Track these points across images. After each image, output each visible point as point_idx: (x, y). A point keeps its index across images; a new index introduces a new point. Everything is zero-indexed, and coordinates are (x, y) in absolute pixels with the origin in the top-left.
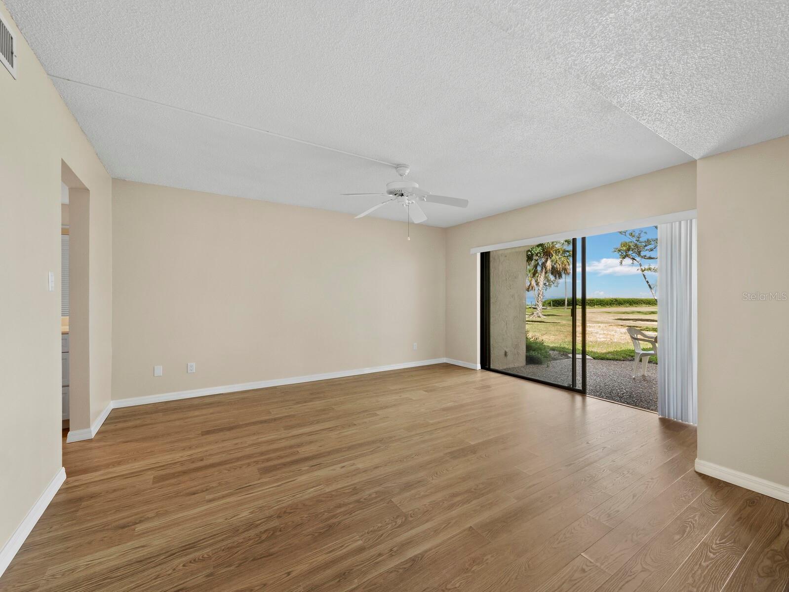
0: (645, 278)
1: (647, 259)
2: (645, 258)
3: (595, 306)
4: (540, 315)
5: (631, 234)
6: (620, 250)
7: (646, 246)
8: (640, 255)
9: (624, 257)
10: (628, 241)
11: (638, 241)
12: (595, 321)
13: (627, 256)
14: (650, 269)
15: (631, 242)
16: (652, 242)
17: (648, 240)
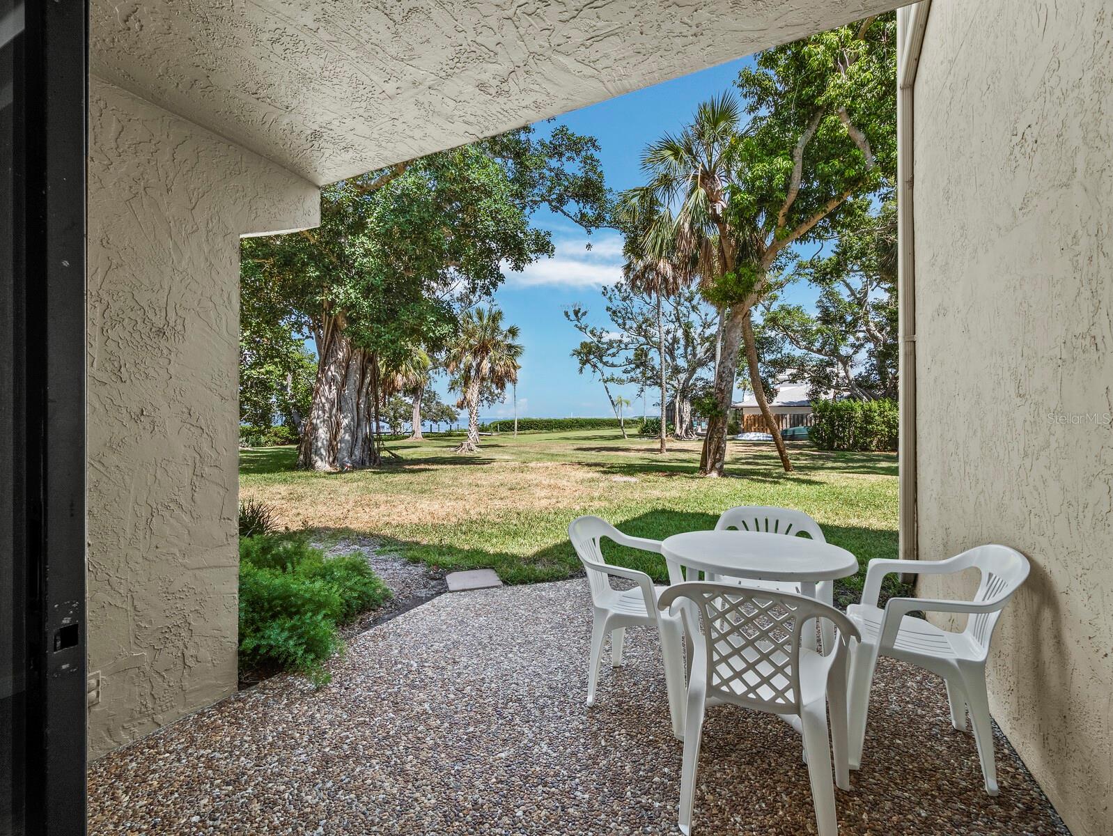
0: (608, 393)
1: (610, 366)
2: (607, 366)
4: (473, 446)
5: (592, 332)
6: (580, 353)
7: (608, 349)
8: (601, 361)
9: (584, 362)
10: (588, 340)
11: (599, 342)
12: (548, 454)
13: (588, 361)
14: (613, 380)
15: (591, 342)
16: (615, 345)
17: (610, 341)
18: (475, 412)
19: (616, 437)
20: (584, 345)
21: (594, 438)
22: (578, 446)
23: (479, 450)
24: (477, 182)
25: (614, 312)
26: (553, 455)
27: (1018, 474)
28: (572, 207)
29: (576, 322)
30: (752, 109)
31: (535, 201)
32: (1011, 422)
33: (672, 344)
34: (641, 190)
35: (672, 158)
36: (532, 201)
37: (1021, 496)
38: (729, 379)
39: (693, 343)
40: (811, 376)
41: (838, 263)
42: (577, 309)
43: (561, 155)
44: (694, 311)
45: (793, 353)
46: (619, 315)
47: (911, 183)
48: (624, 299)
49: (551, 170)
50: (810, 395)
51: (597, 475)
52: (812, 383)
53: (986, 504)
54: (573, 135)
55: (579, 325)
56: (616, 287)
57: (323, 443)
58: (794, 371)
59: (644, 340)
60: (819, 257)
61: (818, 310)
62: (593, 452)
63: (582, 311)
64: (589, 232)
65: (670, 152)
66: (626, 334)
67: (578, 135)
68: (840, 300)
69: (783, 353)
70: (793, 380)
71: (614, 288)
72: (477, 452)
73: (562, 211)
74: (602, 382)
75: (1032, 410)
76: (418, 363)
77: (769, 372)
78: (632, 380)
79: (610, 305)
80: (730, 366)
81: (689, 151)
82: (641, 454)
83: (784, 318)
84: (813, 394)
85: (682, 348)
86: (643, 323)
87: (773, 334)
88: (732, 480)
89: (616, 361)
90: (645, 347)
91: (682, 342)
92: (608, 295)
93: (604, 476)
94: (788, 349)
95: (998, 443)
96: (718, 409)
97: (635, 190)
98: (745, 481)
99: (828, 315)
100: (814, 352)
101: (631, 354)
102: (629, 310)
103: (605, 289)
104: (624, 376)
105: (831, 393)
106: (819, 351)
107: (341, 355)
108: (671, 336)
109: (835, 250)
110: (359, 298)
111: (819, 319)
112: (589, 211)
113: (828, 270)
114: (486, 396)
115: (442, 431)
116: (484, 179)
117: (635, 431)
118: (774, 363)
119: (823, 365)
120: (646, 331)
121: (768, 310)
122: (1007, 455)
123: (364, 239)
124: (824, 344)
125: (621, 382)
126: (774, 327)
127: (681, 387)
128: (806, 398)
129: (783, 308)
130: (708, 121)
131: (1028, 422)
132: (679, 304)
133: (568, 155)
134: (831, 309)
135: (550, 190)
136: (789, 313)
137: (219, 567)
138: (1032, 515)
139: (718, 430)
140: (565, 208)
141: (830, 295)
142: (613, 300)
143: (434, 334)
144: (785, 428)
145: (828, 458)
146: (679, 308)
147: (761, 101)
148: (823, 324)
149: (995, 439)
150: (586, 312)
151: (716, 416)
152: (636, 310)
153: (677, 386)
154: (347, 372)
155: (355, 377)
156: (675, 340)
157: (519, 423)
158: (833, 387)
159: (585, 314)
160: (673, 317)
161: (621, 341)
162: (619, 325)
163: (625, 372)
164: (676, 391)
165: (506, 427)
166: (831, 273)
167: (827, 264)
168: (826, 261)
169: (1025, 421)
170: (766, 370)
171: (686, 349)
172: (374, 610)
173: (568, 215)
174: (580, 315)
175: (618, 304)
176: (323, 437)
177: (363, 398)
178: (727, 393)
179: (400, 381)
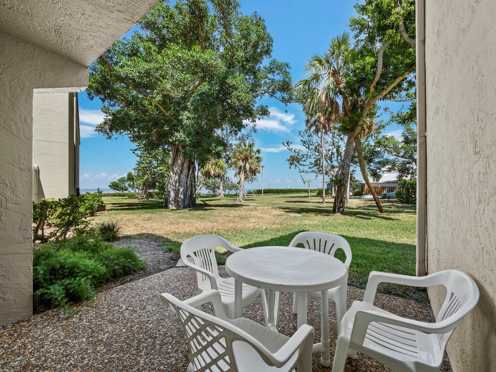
0: (302, 177)
2: (301, 165)
4: (241, 200)
5: (294, 151)
6: (289, 160)
7: (302, 158)
8: (299, 163)
9: (291, 164)
10: (293, 155)
11: (298, 155)
12: (272, 204)
13: (293, 163)
14: (303, 171)
15: (294, 156)
16: (305, 156)
17: (303, 155)
18: (242, 185)
19: (306, 197)
20: (291, 157)
21: (296, 197)
22: (287, 200)
23: (245, 201)
24: (231, 84)
25: (304, 142)
26: (274, 204)
27: (475, 217)
28: (278, 94)
29: (288, 147)
30: (357, 36)
31: (263, 93)
32: (471, 176)
33: (331, 155)
34: (304, 81)
35: (318, 65)
36: (261, 93)
37: (477, 234)
38: (347, 168)
39: (341, 154)
40: (399, 169)
41: (412, 114)
42: (288, 141)
43: (274, 72)
44: (341, 140)
45: (389, 158)
46: (306, 143)
47: (424, 41)
48: (309, 136)
49: (270, 79)
50: (398, 178)
51: (283, 213)
52: (399, 172)
53: (457, 238)
54: (278, 62)
55: (289, 148)
56: (305, 131)
57: (172, 199)
58: (390, 166)
59: (318, 154)
60: (402, 112)
61: (403, 137)
62: (292, 203)
63: (290, 142)
64: (286, 105)
65: (317, 62)
66: (309, 151)
67: (280, 62)
68: (414, 133)
69: (384, 158)
70: (390, 170)
71: (304, 132)
72: (243, 202)
74: (299, 173)
75: (484, 163)
76: (219, 165)
77: (377, 167)
78: (313, 171)
79: (302, 139)
80: (348, 162)
81: (328, 62)
82: (314, 204)
83: (384, 142)
84: (400, 177)
85: (336, 157)
86: (317, 146)
87: (379, 149)
88: (348, 217)
89: (305, 163)
90: (319, 157)
91: (336, 154)
92: (302, 135)
93: (286, 213)
94: (386, 156)
95: (463, 193)
96: (342, 183)
97: (301, 81)
98: (353, 218)
99: (408, 140)
100: (400, 157)
101: (313, 161)
102: (311, 141)
103: (300, 132)
104: (309, 170)
105: (409, 176)
106: (403, 157)
107: (179, 161)
108: (330, 152)
109: (410, 108)
110: (185, 137)
111: (403, 142)
112: (286, 96)
113: (406, 118)
114: (250, 179)
115: (233, 194)
116: (234, 83)
117: (315, 194)
118: (379, 163)
119: (404, 164)
120: (318, 150)
121: (377, 138)
122: (468, 202)
123: (186, 112)
124: (405, 153)
125: (307, 172)
126: (379, 146)
127: (335, 175)
128: (396, 179)
129: (384, 137)
130: (336, 46)
131: (482, 173)
132: (334, 137)
133: (277, 72)
134: (409, 137)
135: (268, 88)
136: (387, 139)
137: (19, 254)
138: (484, 251)
140: (275, 95)
141: (409, 130)
142: (304, 137)
143: (215, 151)
144: (385, 193)
145: (406, 207)
146: (334, 139)
147: (361, 31)
148: (405, 144)
149: (461, 191)
150: (292, 142)
151: (340, 186)
152: (314, 141)
153: (333, 174)
154: (182, 169)
155: (185, 171)
156: (332, 154)
157: (264, 190)
158: (410, 174)
160: (332, 143)
161: (307, 155)
162: (306, 147)
163: (310, 168)
164: (333, 176)
165: (259, 192)
166: (408, 119)
167: (406, 115)
168: (405, 114)
169: (480, 173)
170: (376, 166)
171: (337, 157)
172: (133, 275)
173: (277, 98)
174: (289, 144)
175: (306, 138)
176: (172, 196)
177: (189, 179)
178: (346, 175)
179: (212, 173)
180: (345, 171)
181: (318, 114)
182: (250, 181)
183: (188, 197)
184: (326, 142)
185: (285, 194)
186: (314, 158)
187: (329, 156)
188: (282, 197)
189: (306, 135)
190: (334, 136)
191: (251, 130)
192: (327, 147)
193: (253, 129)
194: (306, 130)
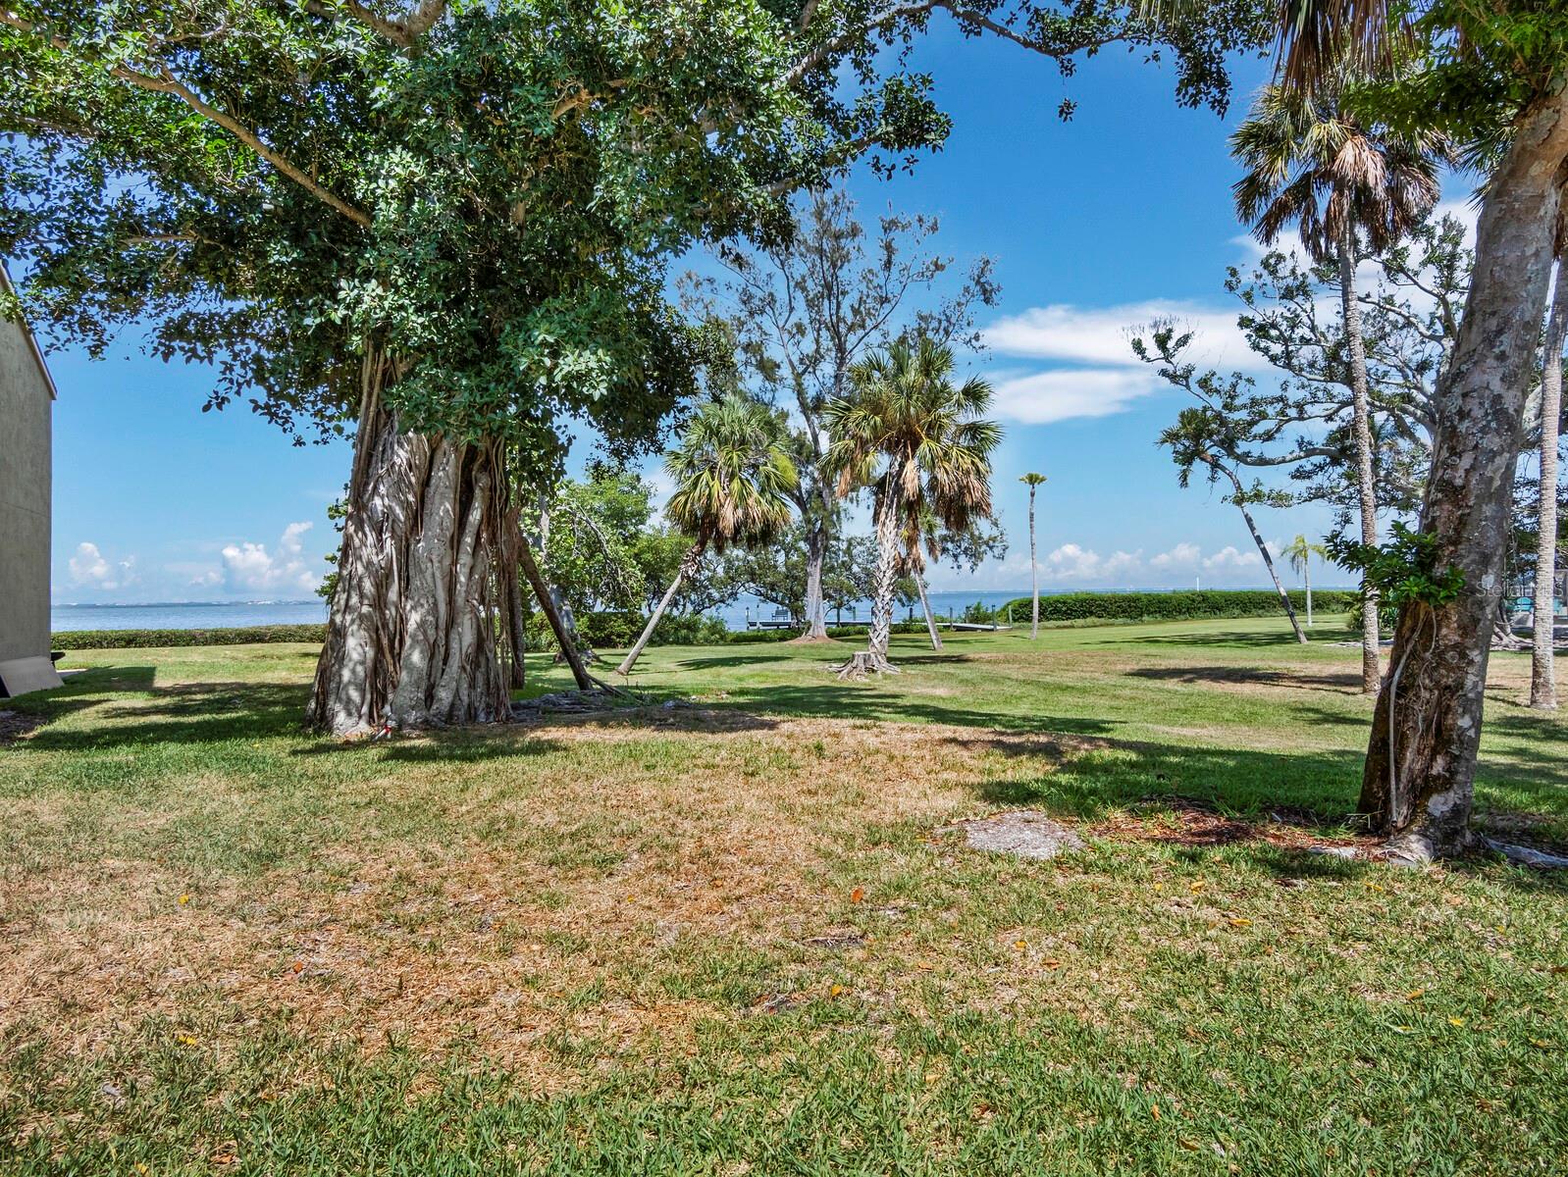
0: (1253, 529)
1: (1253, 464)
2: (1247, 463)
3: (1146, 618)
4: (880, 662)
5: (1204, 383)
6: (1176, 436)
7: (1251, 423)
8: (1230, 452)
9: (1187, 459)
10: (1199, 406)
11: (1228, 407)
13: (1198, 454)
15: (1205, 409)
16: (1271, 410)
17: (1254, 402)
19: (1280, 639)
20: (1188, 417)
21: (1221, 640)
22: (1152, 664)
23: (899, 669)
25: (1260, 329)
29: (1163, 364)
42: (1162, 331)
46: (1274, 333)
48: (1288, 294)
55: (1171, 369)
57: (353, 671)
63: (1176, 336)
64: (1068, 69)
66: (1294, 381)
73: (992, 27)
74: (1232, 503)
78: (1318, 494)
89: (1271, 450)
92: (1243, 287)
102: (1303, 319)
103: (1233, 272)
104: (1301, 486)
107: (401, 456)
125: (1280, 500)
139: (1440, 655)
142: (1257, 298)
150: (1187, 337)
154: (422, 499)
155: (443, 509)
157: (1040, 603)
159: (1184, 341)
161: (1282, 400)
162: (1274, 359)
163: (1299, 475)
174: (1171, 344)
175: (1269, 307)
176: (355, 656)
177: (465, 559)
178: (1483, 499)
179: (729, 517)
180: (1466, 461)
181: (1315, 132)
182: (962, 559)
183: (455, 662)
184: (1401, 320)
185: (1174, 619)
186: (1329, 418)
187: (1421, 398)
188: (1139, 640)
189: (1269, 289)
190: (1450, 278)
191: (967, 289)
192: (1407, 352)
193: (978, 283)
194: (1272, 261)
